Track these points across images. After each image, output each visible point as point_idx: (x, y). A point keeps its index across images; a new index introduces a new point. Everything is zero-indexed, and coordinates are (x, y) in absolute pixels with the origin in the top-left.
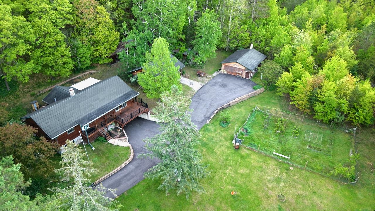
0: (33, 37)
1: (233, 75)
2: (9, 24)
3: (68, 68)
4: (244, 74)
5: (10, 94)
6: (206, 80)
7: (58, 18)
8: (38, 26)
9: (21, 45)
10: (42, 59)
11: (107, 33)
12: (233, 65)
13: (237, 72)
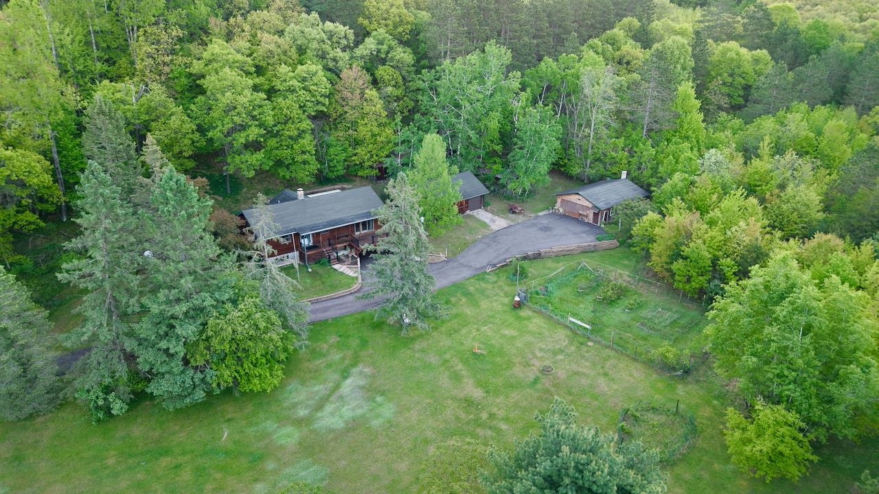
0: (270, 120)
1: (573, 217)
2: (245, 100)
3: (308, 171)
4: (591, 216)
5: (229, 197)
6: (520, 218)
7: (308, 101)
8: (280, 109)
9: (253, 128)
10: (277, 152)
11: (376, 130)
12: (573, 198)
13: (581, 212)
